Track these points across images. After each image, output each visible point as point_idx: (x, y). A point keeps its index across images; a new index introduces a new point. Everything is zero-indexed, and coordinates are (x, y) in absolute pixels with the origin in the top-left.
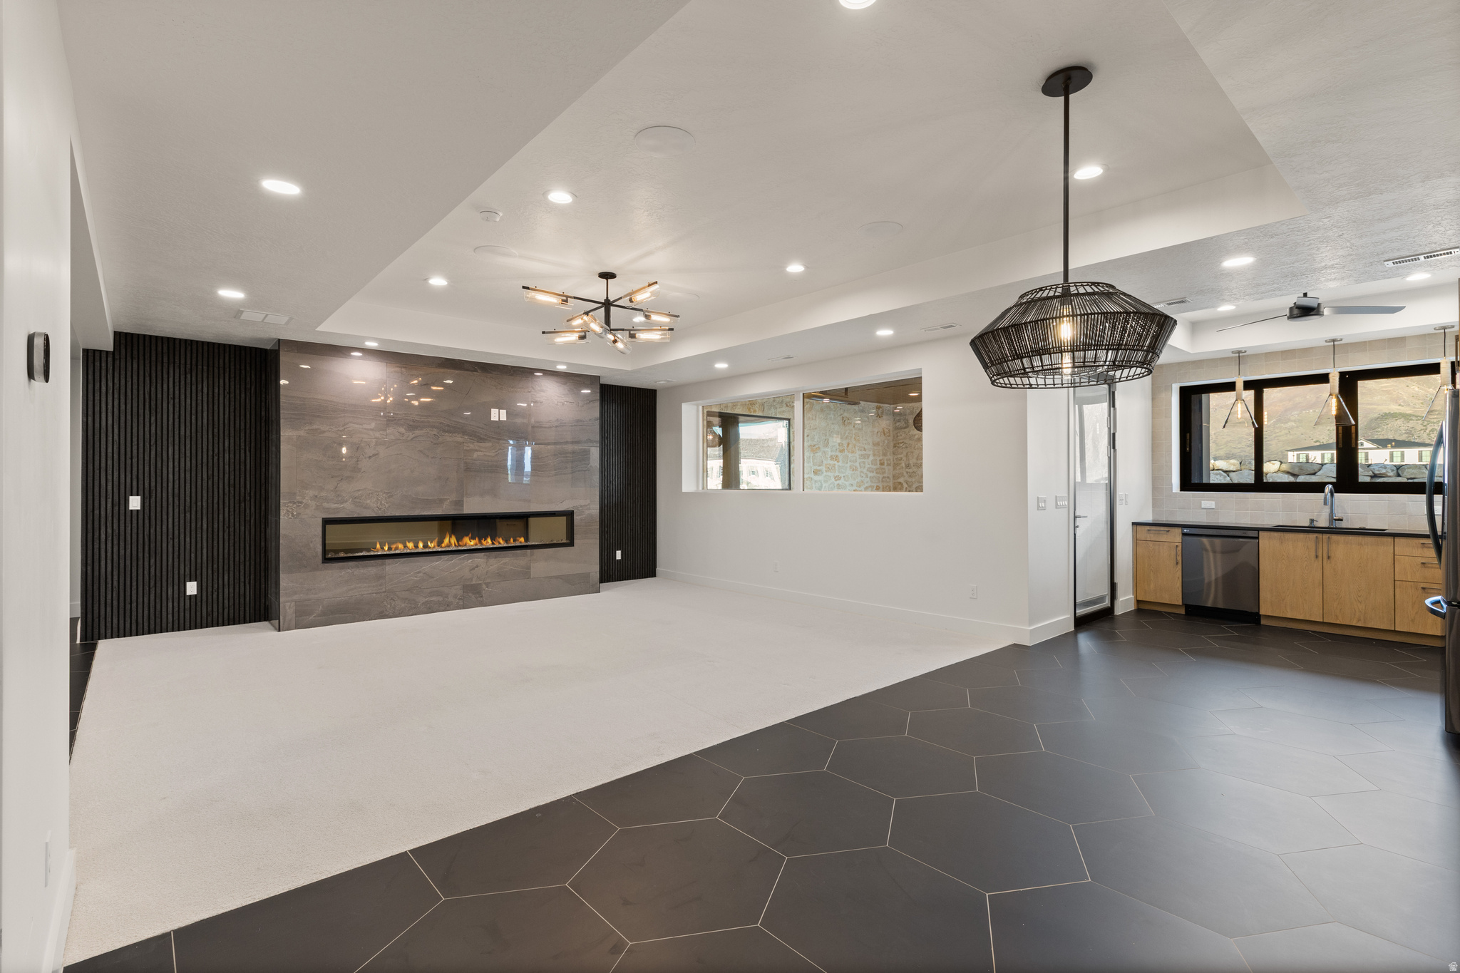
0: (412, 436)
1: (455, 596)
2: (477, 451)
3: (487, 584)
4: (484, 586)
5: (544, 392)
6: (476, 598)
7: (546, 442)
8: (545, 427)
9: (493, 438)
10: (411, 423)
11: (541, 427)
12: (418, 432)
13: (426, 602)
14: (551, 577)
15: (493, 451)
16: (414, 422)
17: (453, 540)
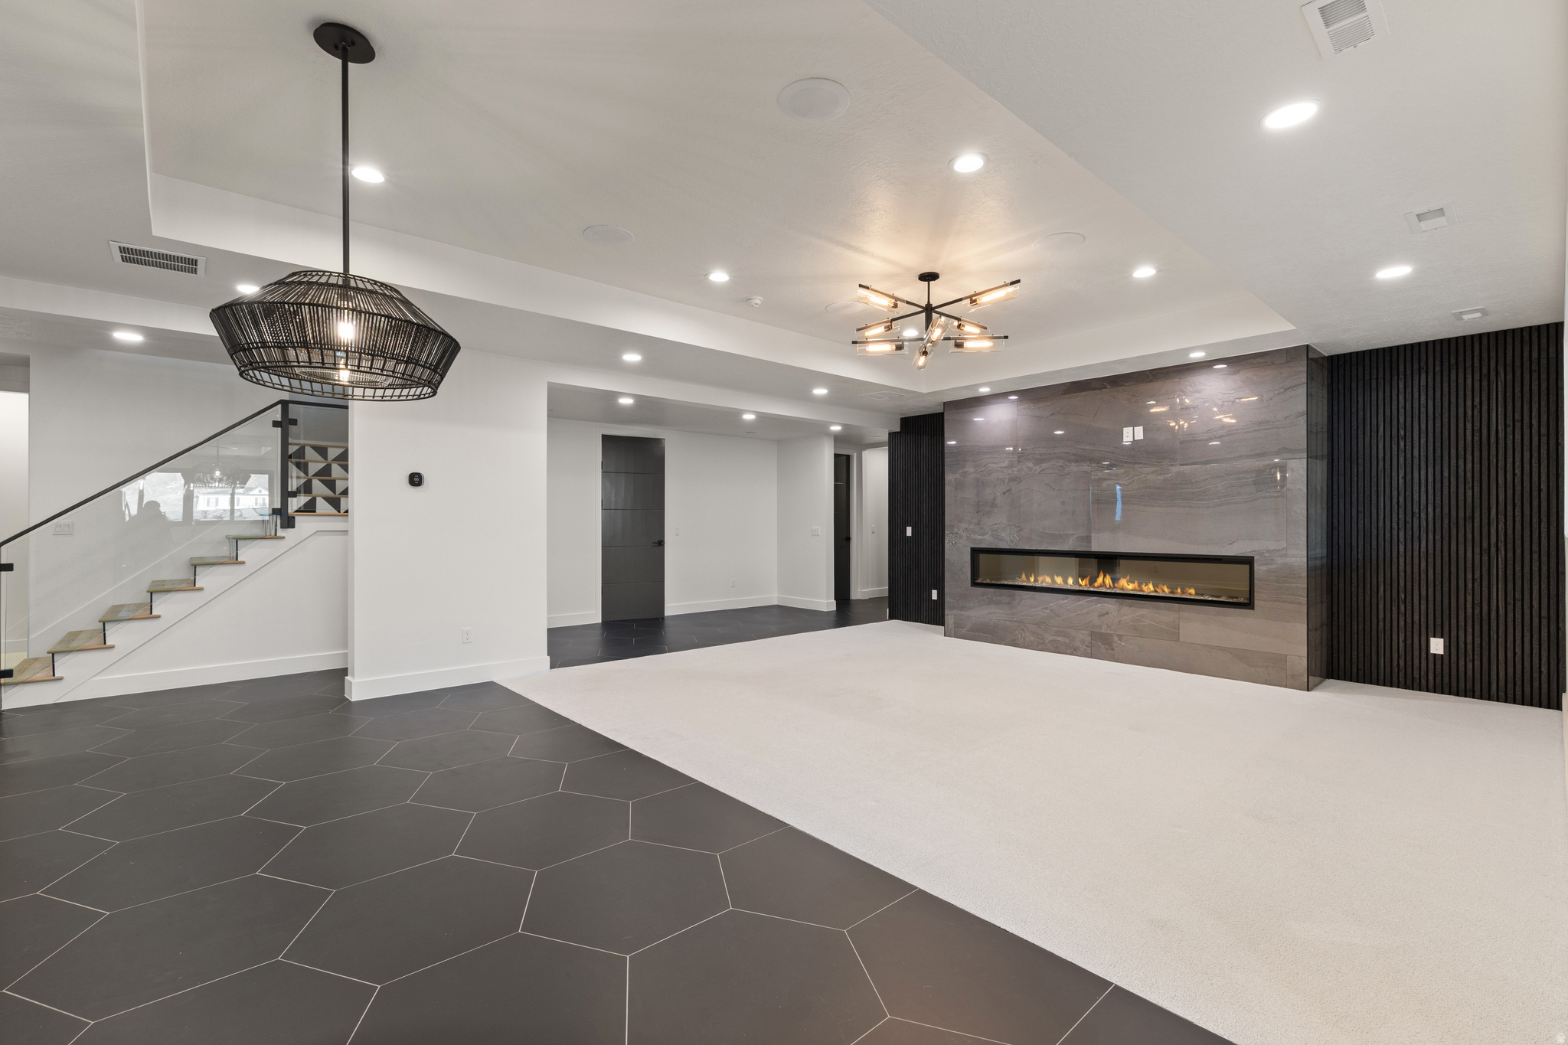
0: (1039, 470)
1: (1083, 641)
2: (1106, 479)
3: (1120, 637)
4: (1116, 639)
5: (1199, 392)
6: (1106, 649)
7: (1203, 460)
8: (1203, 440)
9: (1126, 462)
10: (1038, 457)
11: (1195, 441)
12: (1045, 465)
13: (1054, 640)
14: (1213, 647)
15: (1127, 478)
16: (1041, 455)
17: (1108, 580)
